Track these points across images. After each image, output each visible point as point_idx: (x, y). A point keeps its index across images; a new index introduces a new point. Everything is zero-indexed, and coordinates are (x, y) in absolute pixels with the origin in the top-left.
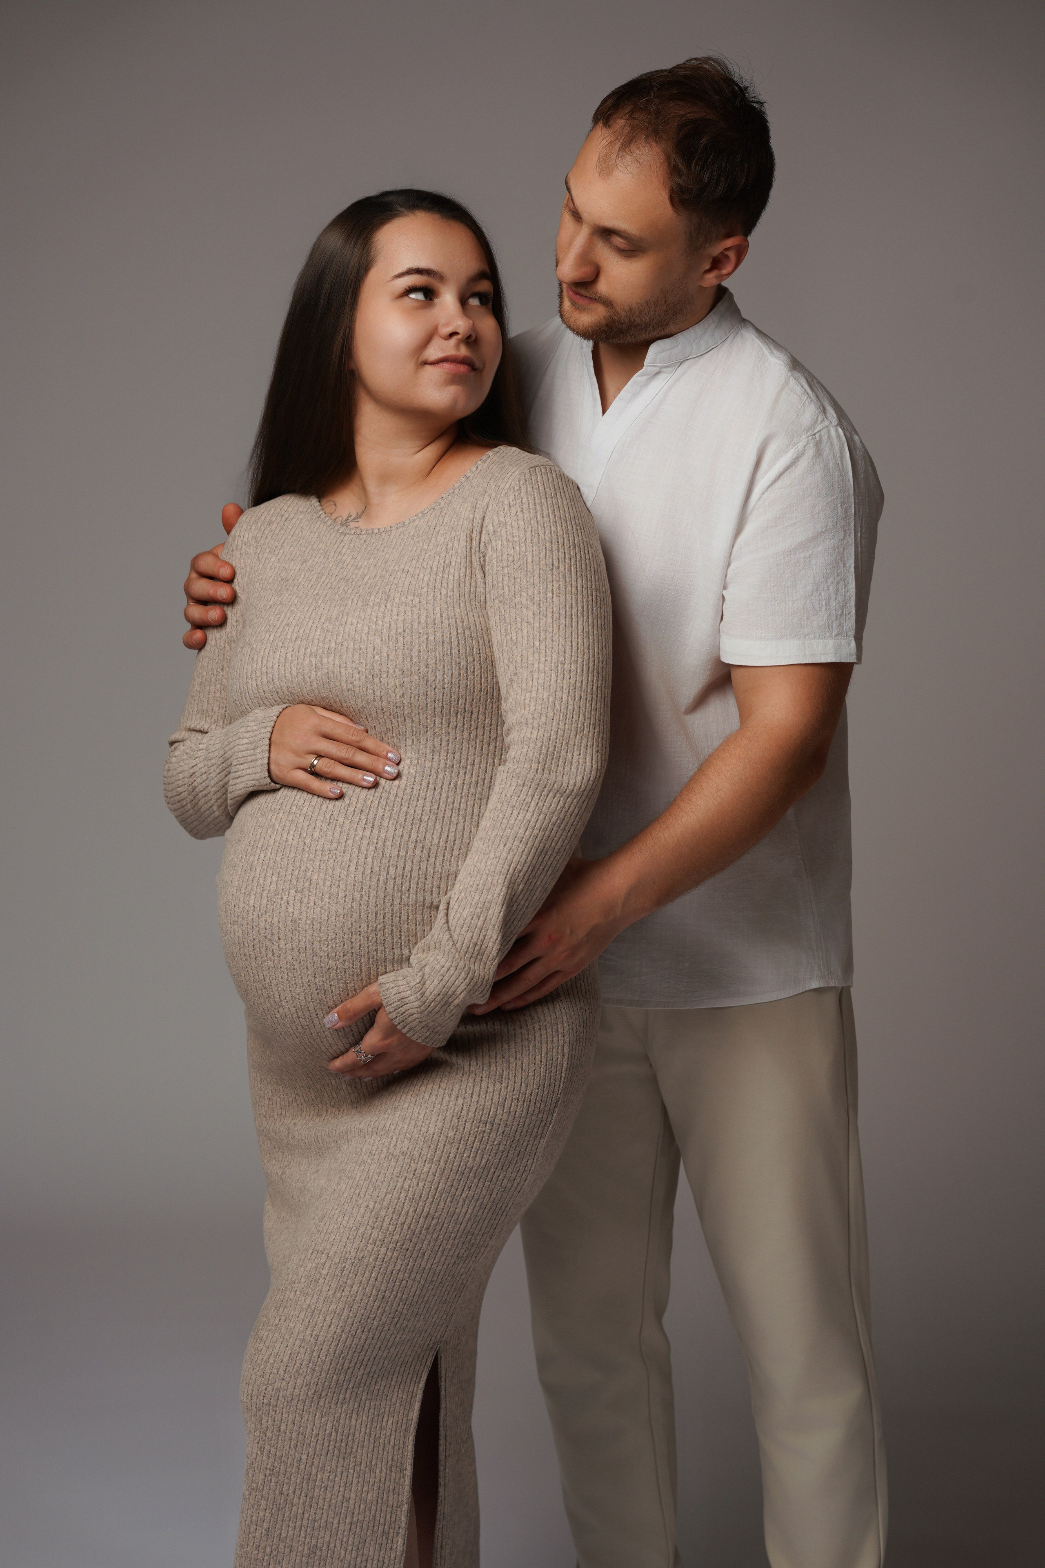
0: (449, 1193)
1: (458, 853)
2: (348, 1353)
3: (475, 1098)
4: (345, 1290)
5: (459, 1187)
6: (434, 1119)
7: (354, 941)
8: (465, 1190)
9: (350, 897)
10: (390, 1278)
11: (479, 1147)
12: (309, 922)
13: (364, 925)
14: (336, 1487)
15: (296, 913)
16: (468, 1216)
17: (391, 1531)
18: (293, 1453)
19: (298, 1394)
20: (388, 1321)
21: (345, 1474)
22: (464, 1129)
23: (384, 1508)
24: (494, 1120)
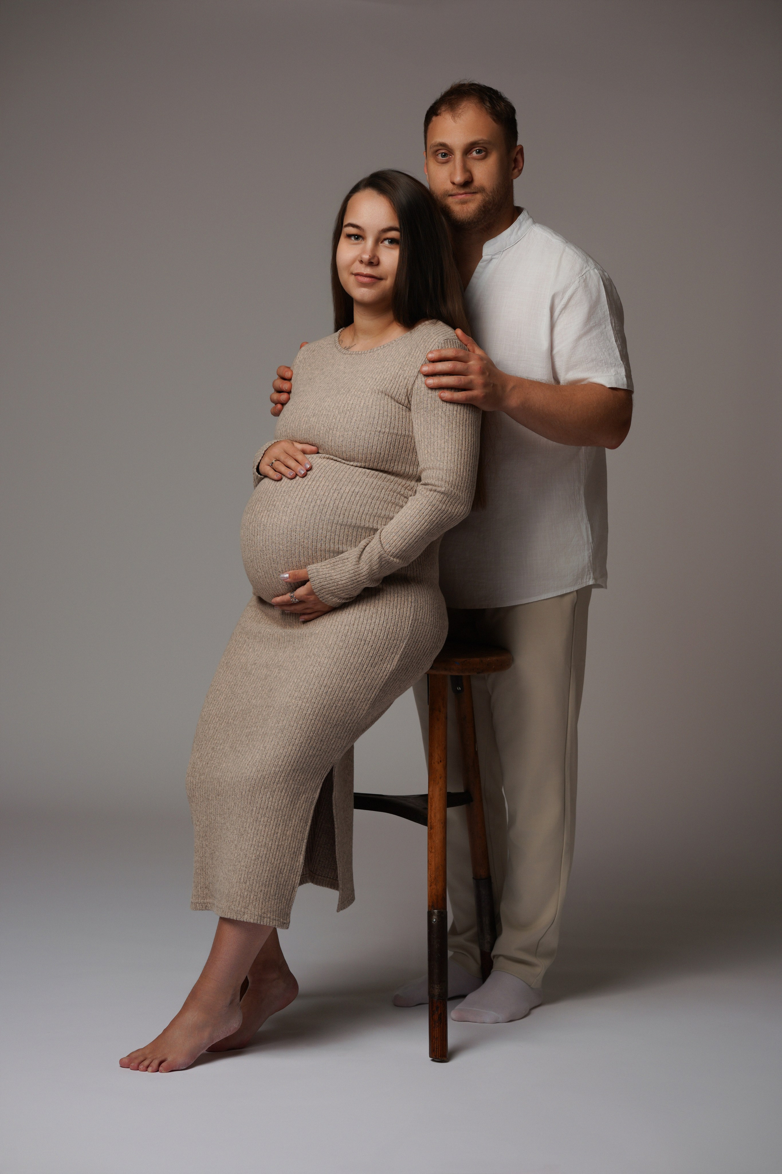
0: (339, 675)
1: (359, 499)
2: (281, 757)
3: (355, 626)
4: (280, 723)
5: (345, 672)
6: (332, 637)
7: (292, 535)
8: (348, 674)
9: (293, 513)
10: (304, 718)
11: (357, 652)
12: (271, 525)
13: (298, 527)
14: (271, 826)
15: (265, 521)
16: (350, 689)
17: (298, 852)
18: (249, 806)
19: (252, 775)
20: (304, 741)
21: (276, 820)
22: (348, 642)
23: (295, 840)
24: (366, 639)
